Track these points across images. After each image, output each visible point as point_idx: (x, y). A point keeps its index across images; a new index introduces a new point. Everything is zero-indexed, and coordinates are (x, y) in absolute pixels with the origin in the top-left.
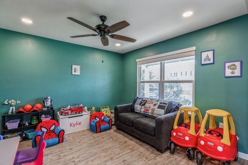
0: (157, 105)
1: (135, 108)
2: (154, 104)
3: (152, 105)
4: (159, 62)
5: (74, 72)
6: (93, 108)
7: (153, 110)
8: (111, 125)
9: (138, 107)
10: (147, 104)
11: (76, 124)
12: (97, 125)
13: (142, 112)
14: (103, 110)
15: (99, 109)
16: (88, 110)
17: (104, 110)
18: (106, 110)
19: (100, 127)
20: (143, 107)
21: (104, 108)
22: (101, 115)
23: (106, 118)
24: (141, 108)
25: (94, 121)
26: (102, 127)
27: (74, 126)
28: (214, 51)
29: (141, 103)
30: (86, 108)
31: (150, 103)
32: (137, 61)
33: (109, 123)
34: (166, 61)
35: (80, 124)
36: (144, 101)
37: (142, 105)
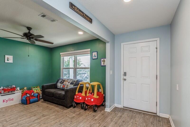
0: (70, 83)
1: (58, 85)
2: (68, 82)
3: (67, 83)
4: (74, 56)
5: (7, 61)
6: (25, 88)
7: (67, 85)
8: (39, 99)
9: (59, 85)
10: (64, 82)
11: (8, 100)
12: (27, 99)
13: (61, 88)
14: (33, 89)
15: (30, 89)
16: (20, 89)
17: (35, 89)
18: (37, 89)
19: (30, 100)
20: (62, 84)
21: (35, 88)
22: (31, 92)
23: (35, 94)
24: (61, 85)
25: (25, 97)
26: (32, 100)
27: (6, 102)
28: (97, 52)
29: (61, 82)
30: (18, 88)
31: (66, 82)
32: (60, 54)
33: (37, 97)
34: (78, 56)
35: (12, 100)
36: (63, 80)
37: (61, 84)
